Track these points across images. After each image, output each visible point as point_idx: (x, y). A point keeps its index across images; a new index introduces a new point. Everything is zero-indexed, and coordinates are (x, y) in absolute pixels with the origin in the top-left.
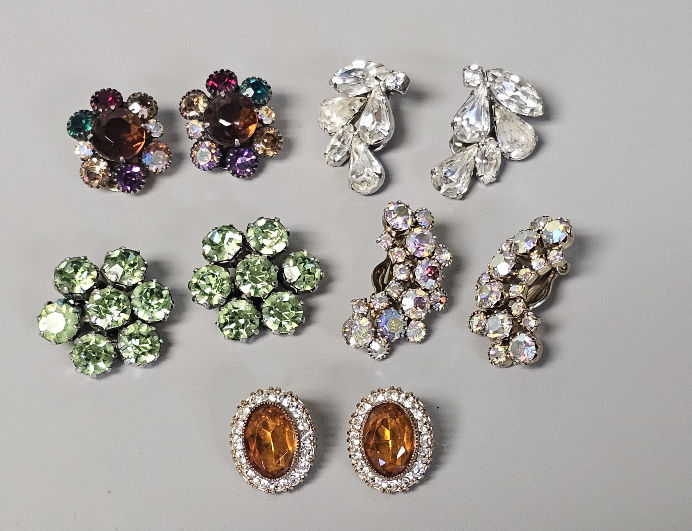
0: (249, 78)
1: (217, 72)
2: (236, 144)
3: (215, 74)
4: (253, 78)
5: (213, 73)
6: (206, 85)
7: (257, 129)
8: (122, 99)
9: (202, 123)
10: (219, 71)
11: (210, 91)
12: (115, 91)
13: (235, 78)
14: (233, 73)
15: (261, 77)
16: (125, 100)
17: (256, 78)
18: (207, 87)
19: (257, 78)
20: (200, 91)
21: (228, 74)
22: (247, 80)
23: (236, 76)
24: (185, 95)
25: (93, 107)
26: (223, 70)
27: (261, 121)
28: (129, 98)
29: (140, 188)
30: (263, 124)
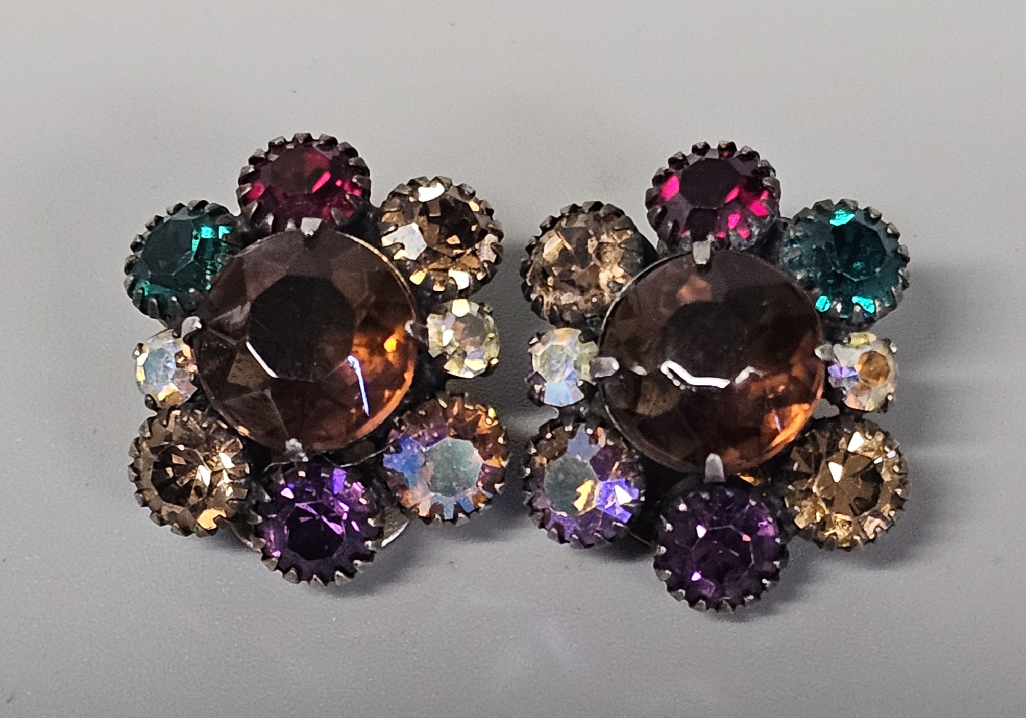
0: (829, 202)
1: (706, 147)
2: (708, 472)
3: (697, 158)
4: (843, 204)
5: (688, 152)
6: (649, 192)
7: (813, 424)
8: (366, 193)
9: (592, 348)
10: (714, 146)
11: (657, 223)
12: (352, 152)
13: (774, 191)
14: (767, 170)
15: (877, 207)
16: (376, 200)
17: (856, 209)
18: (650, 203)
19: (862, 207)
20: (619, 213)
21: (745, 169)
22: (818, 207)
23: (776, 183)
24: (558, 215)
25: (244, 201)
26: (731, 147)
27: (834, 395)
28: (394, 194)
29: (350, 573)
30: (843, 406)
